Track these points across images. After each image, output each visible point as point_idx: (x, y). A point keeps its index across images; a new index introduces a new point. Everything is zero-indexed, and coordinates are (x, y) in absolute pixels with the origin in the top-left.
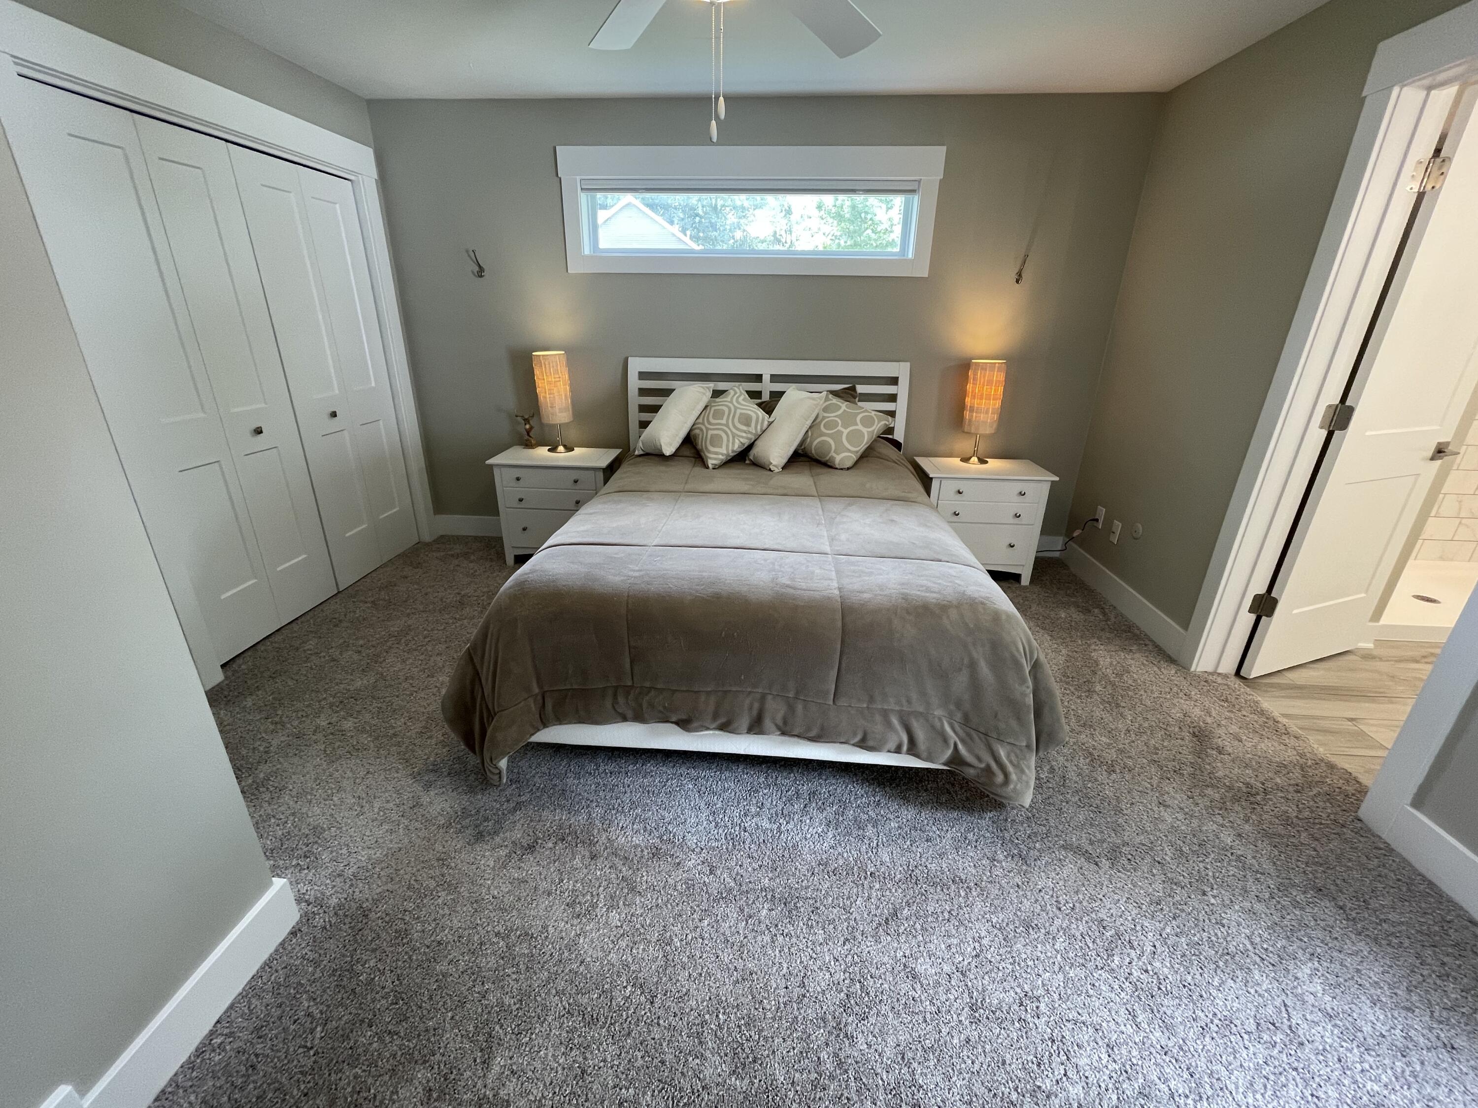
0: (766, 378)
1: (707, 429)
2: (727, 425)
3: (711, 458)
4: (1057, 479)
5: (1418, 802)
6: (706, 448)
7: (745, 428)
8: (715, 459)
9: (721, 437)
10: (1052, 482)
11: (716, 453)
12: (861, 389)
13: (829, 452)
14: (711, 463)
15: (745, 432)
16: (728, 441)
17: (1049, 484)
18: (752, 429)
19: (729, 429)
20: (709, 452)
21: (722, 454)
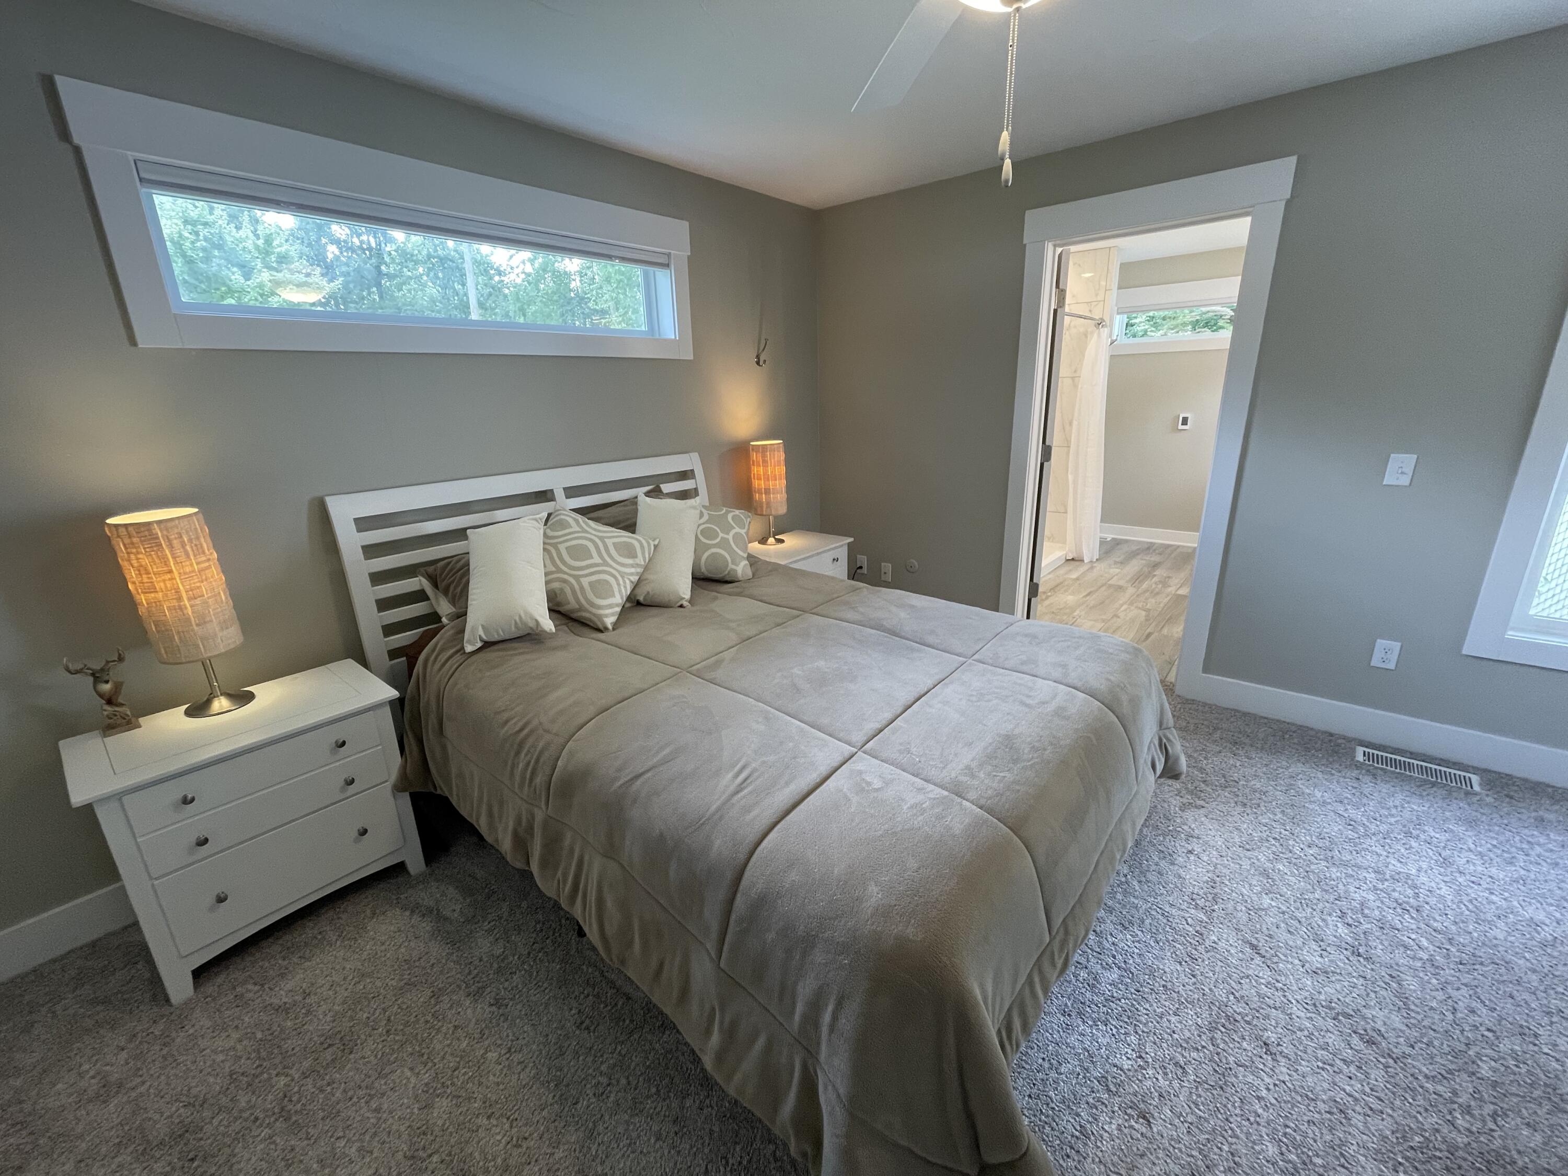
0: (559, 494)
1: (577, 578)
2: (605, 563)
3: (607, 616)
4: (851, 540)
5: (1206, 670)
6: (592, 605)
7: (630, 561)
8: (613, 614)
9: (607, 582)
10: (849, 544)
11: (610, 606)
12: (666, 488)
13: (727, 565)
14: (609, 621)
15: (632, 566)
16: (619, 584)
17: (846, 548)
18: (640, 560)
19: (611, 566)
20: (599, 607)
21: (617, 605)
